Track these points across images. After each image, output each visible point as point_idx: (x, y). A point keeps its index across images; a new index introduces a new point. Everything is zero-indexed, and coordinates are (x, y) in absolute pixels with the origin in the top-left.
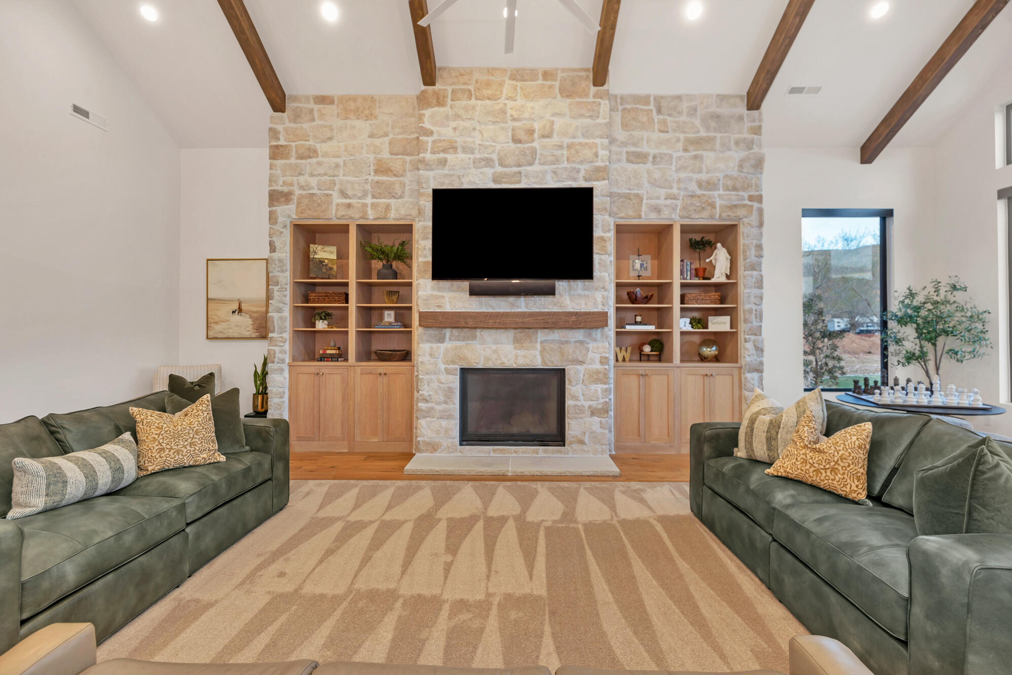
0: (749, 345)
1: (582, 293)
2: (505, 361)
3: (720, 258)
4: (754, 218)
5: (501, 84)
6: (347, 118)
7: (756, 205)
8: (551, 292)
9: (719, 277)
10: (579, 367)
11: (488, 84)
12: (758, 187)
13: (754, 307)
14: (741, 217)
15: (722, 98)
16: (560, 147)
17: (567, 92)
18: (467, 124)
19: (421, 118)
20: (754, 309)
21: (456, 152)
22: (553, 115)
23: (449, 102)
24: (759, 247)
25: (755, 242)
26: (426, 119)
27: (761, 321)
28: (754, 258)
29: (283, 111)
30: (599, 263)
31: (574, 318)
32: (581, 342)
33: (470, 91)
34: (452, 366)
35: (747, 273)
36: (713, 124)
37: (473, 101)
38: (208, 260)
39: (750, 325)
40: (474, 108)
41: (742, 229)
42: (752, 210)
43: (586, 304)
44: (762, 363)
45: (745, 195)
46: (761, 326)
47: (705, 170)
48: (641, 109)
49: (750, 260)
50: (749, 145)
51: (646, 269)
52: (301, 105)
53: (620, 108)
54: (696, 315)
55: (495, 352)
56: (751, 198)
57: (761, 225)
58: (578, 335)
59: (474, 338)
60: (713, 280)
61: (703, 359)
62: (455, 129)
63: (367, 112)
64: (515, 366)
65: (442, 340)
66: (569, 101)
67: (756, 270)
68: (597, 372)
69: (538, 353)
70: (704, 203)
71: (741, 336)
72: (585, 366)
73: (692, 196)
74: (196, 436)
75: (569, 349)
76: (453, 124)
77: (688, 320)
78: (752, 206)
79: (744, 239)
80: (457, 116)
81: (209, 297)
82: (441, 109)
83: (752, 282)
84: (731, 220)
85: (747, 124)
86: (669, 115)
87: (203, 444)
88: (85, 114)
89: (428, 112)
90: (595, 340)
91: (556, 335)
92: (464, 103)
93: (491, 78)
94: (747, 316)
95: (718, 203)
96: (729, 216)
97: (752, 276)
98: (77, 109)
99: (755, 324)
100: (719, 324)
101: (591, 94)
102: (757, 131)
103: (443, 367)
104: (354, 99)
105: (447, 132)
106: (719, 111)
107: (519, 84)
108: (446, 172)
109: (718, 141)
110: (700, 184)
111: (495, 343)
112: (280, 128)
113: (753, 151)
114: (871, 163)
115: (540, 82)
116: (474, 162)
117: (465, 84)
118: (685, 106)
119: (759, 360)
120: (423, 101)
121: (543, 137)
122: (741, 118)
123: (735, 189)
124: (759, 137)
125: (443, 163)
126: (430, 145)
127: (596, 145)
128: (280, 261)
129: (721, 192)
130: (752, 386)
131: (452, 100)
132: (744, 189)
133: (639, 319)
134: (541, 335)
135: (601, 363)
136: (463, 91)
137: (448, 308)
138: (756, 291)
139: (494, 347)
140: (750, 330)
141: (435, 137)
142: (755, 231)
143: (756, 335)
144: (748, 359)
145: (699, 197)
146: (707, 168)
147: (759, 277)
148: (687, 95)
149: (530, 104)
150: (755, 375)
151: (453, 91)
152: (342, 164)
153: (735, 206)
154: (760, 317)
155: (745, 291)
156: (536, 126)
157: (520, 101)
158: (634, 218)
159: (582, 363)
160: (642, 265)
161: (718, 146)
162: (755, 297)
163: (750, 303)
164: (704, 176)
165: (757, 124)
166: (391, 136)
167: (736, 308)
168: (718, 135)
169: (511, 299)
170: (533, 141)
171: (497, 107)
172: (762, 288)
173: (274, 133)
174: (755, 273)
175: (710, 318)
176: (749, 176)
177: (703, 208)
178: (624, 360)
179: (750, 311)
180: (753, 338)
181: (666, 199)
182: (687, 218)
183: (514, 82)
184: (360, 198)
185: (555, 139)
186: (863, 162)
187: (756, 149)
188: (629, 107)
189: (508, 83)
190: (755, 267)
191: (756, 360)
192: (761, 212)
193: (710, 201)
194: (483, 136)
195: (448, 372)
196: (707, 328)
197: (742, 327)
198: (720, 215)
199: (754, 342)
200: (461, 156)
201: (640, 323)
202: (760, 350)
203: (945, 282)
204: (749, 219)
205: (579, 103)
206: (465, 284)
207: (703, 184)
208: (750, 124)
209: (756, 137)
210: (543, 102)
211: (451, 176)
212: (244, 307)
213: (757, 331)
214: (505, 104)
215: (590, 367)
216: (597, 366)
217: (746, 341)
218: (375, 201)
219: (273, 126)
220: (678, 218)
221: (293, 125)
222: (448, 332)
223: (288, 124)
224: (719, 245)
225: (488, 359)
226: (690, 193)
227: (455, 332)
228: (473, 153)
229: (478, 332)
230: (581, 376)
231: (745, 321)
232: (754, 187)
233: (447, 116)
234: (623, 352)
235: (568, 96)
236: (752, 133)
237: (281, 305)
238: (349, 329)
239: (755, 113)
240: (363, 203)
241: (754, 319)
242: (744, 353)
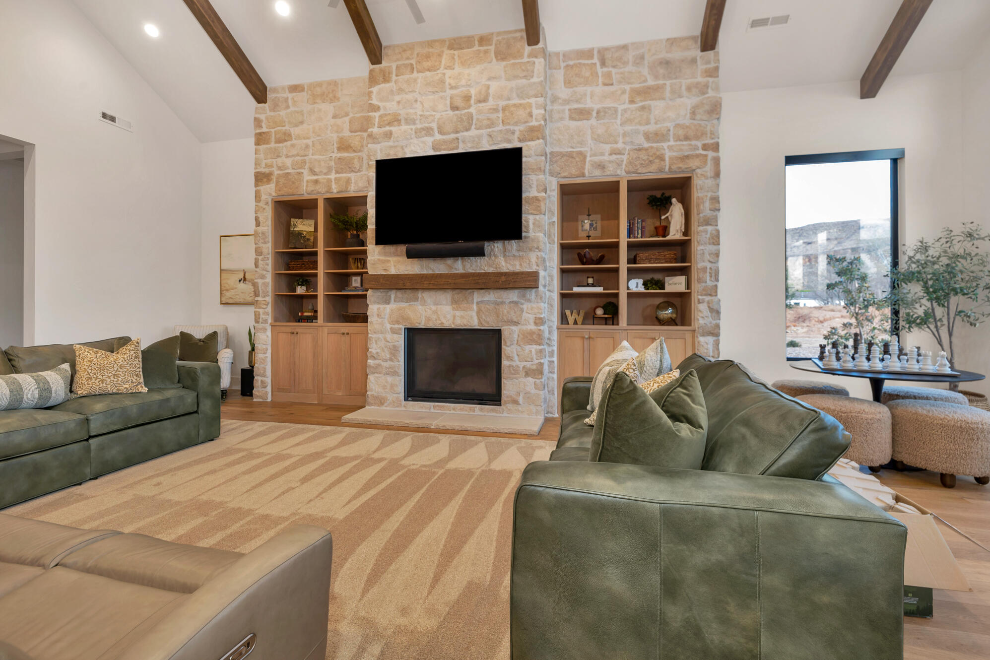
0: (703, 307)
1: (517, 254)
2: (444, 321)
4: (709, 169)
5: (440, 55)
6: (315, 103)
7: (711, 154)
8: (480, 253)
9: (675, 233)
10: (514, 328)
11: (428, 57)
12: (714, 134)
13: (709, 265)
14: (694, 168)
15: (672, 42)
16: (495, 110)
17: (501, 56)
18: (410, 97)
19: (369, 94)
20: (708, 267)
21: (400, 124)
22: (489, 79)
23: (394, 77)
24: (716, 200)
25: (709, 194)
26: (374, 96)
27: (717, 280)
28: (709, 212)
29: (265, 102)
30: (534, 224)
31: (503, 278)
32: (516, 303)
33: (412, 65)
34: (396, 326)
35: (701, 228)
36: (661, 71)
37: (415, 74)
38: (221, 237)
39: (703, 284)
40: (415, 80)
41: (697, 182)
42: (707, 160)
43: (521, 265)
44: (718, 326)
45: (699, 144)
46: (716, 286)
47: (653, 121)
48: (584, 64)
49: (704, 214)
50: (703, 89)
51: (595, 229)
52: (278, 95)
53: (563, 65)
54: (649, 276)
55: (435, 312)
56: (705, 147)
57: (717, 175)
58: (513, 295)
59: (416, 299)
60: (668, 238)
61: (661, 322)
62: (399, 102)
63: (331, 95)
64: (453, 326)
65: (387, 302)
66: (504, 63)
67: (711, 225)
68: (532, 333)
69: (474, 314)
70: (652, 156)
71: (695, 297)
72: (520, 327)
73: (640, 150)
74: (119, 370)
75: (505, 309)
76: (397, 98)
77: (641, 282)
78: (706, 156)
79: (699, 191)
80: (401, 90)
81: (222, 268)
82: (387, 85)
83: (706, 238)
84: (683, 172)
85: (701, 67)
86: (614, 67)
87: (126, 376)
88: (112, 119)
89: (375, 90)
90: (529, 301)
91: (491, 296)
92: (406, 77)
93: (431, 50)
94: (701, 275)
95: (668, 154)
96: (680, 168)
97: (706, 232)
98: (105, 116)
99: (709, 283)
100: (675, 284)
101: (526, 54)
102: (713, 72)
103: (388, 326)
104: (320, 84)
105: (391, 107)
106: (669, 56)
107: (456, 52)
108: (391, 144)
109: (668, 88)
110: (647, 137)
111: (436, 304)
112: (262, 117)
113: (707, 95)
114: (874, 96)
115: (476, 48)
116: (416, 132)
117: (408, 58)
118: (630, 56)
119: (714, 322)
120: (373, 80)
121: (480, 101)
122: (694, 61)
123: (687, 138)
124: (716, 79)
125: (389, 135)
126: (377, 120)
127: (530, 105)
128: (263, 233)
129: (672, 143)
130: (706, 351)
131: (397, 76)
132: (697, 138)
133: (590, 281)
134: (477, 296)
135: (536, 324)
136: (406, 66)
137: (393, 271)
138: (713, 248)
139: (434, 308)
140: (704, 290)
141: (382, 112)
142: (710, 182)
143: (710, 295)
144: (701, 321)
145: (646, 150)
146: (655, 119)
147: (714, 232)
148: (633, 44)
149: (467, 71)
150: (710, 340)
151: (397, 67)
152: (311, 144)
153: (687, 157)
154: (716, 275)
155: (700, 250)
156: (473, 92)
157: (458, 69)
158: (577, 177)
159: (516, 323)
160: (591, 225)
161: (667, 94)
162: (709, 254)
163: (704, 261)
164: (652, 128)
165: (712, 65)
166: (351, 115)
167: (690, 267)
168: (668, 83)
169: (450, 261)
170: (470, 106)
171: (437, 78)
172: (719, 244)
173: (258, 122)
174: (709, 228)
175: (666, 279)
176: (702, 123)
177: (650, 161)
178: (576, 323)
179: (704, 269)
180: (707, 298)
181: (610, 154)
182: (634, 173)
183: (452, 52)
184: (325, 174)
185: (491, 103)
186: (863, 96)
187: (711, 93)
188: (571, 63)
189: (447, 53)
190: (711, 221)
191: (711, 323)
192: (717, 161)
193: (658, 153)
194: (423, 106)
195: (394, 331)
196: (664, 289)
197: (696, 287)
198: (670, 168)
199: (708, 303)
200: (404, 127)
201: (593, 285)
202: (716, 312)
203: (957, 229)
204: (704, 169)
205: (514, 64)
206: (403, 248)
207: (650, 136)
208: (704, 67)
209: (711, 80)
210: (479, 68)
211: (396, 147)
212: (247, 277)
213: (713, 291)
214: (444, 74)
215: (524, 328)
216: (532, 327)
217: (699, 302)
218: (338, 175)
219: (257, 116)
220: (624, 173)
221: (272, 114)
222: (393, 294)
223: (269, 113)
224: (674, 200)
225: (428, 319)
226: (637, 147)
227: (399, 293)
228: (414, 124)
229: (420, 294)
230: (516, 336)
231: (699, 280)
232: (709, 135)
233: (392, 91)
234: (575, 316)
235: (503, 59)
236: (707, 76)
237: (265, 273)
238: (318, 293)
239: (710, 54)
240: (328, 179)
241: (708, 278)
242: (698, 315)
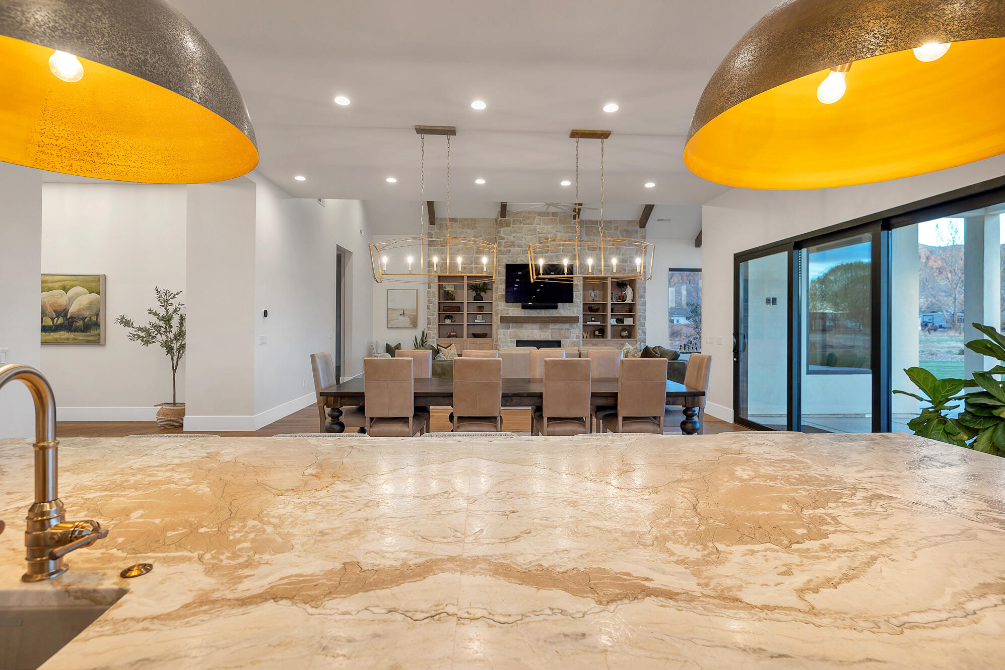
0: (640, 331)
1: (568, 308)
2: (535, 337)
3: (629, 291)
4: (642, 277)
5: (534, 218)
6: (463, 228)
8: (556, 308)
9: (629, 300)
10: (567, 340)
11: (528, 218)
14: (637, 276)
15: (629, 222)
16: (559, 245)
17: (562, 222)
18: (519, 235)
19: (499, 232)
20: (642, 315)
21: (515, 247)
22: (557, 231)
23: (512, 225)
24: (645, 288)
25: (642, 286)
26: (502, 232)
27: (645, 320)
28: (642, 293)
29: (434, 225)
30: (576, 295)
31: (565, 319)
32: (568, 329)
33: (520, 221)
34: (513, 339)
35: (639, 299)
36: (625, 234)
37: (522, 225)
38: (388, 290)
39: (640, 322)
40: (522, 228)
41: (638, 281)
43: (570, 313)
44: (645, 339)
46: (645, 323)
47: (621, 254)
48: (594, 227)
51: (596, 296)
52: (443, 222)
53: (585, 226)
54: (617, 317)
55: (532, 333)
58: (567, 326)
59: (522, 327)
60: (626, 302)
61: (622, 337)
62: (514, 237)
63: (473, 226)
64: (540, 340)
65: (508, 328)
66: (564, 225)
68: (575, 342)
69: (550, 334)
70: (621, 269)
71: (637, 327)
72: (569, 339)
75: (563, 332)
76: (514, 235)
77: (615, 320)
79: (638, 285)
80: (515, 232)
81: (389, 307)
82: (508, 228)
83: (641, 303)
84: (632, 276)
85: (639, 234)
86: (606, 230)
89: (502, 229)
90: (574, 328)
91: (558, 326)
92: (518, 226)
93: (530, 215)
94: (639, 318)
95: (627, 268)
97: (641, 301)
99: (642, 321)
100: (628, 321)
101: (572, 223)
102: (644, 237)
103: (509, 340)
104: (466, 220)
105: (511, 238)
106: (628, 228)
107: (542, 218)
108: (510, 256)
111: (532, 329)
112: (433, 232)
114: (699, 246)
115: (551, 217)
116: (522, 252)
117: (518, 217)
118: (613, 226)
120: (501, 225)
121: (552, 241)
122: (637, 231)
125: (509, 251)
126: (503, 243)
127: (574, 245)
128: (433, 292)
129: (628, 264)
131: (513, 224)
133: (593, 319)
134: (551, 326)
135: (577, 338)
136: (518, 220)
137: (511, 315)
138: (643, 307)
139: (531, 331)
140: (641, 324)
141: (506, 240)
142: (643, 282)
144: (640, 337)
147: (644, 301)
148: (614, 221)
149: (546, 227)
150: (643, 344)
151: (513, 220)
152: (461, 249)
154: (644, 318)
155: (638, 308)
156: (549, 236)
157: (542, 226)
159: (568, 338)
160: (594, 295)
161: (627, 244)
162: (642, 310)
163: (641, 313)
164: (621, 257)
165: (644, 234)
166: (483, 237)
167: (635, 314)
168: (627, 239)
169: (538, 311)
170: (548, 242)
171: (533, 228)
172: (646, 306)
173: (430, 235)
174: (643, 299)
175: (625, 319)
178: (587, 338)
179: (640, 316)
180: (641, 327)
181: (604, 266)
182: (613, 275)
183: (539, 217)
184: (469, 264)
185: (557, 243)
186: (696, 247)
188: (588, 225)
189: (537, 217)
190: (643, 297)
191: (643, 337)
192: (645, 273)
193: (623, 268)
194: (526, 240)
195: (511, 342)
196: (623, 323)
197: (637, 323)
198: (627, 275)
199: (642, 329)
200: (517, 249)
201: (594, 321)
202: (645, 333)
204: (640, 277)
205: (567, 227)
206: (520, 304)
207: (620, 260)
208: (641, 234)
210: (552, 226)
211: (512, 257)
212: (405, 313)
213: (643, 325)
214: (536, 227)
215: (572, 340)
216: (575, 339)
217: (639, 329)
218: (476, 266)
219: (429, 231)
220: (609, 275)
221: (438, 231)
222: (511, 325)
223: (436, 231)
224: (628, 286)
225: (528, 336)
227: (514, 324)
228: (522, 248)
229: (524, 325)
230: (568, 343)
231: (639, 320)
233: (511, 231)
234: (586, 334)
235: (562, 224)
236: (641, 238)
237: (434, 312)
238: (464, 323)
239: (643, 229)
240: (471, 267)
241: (642, 319)
242: (638, 334)
